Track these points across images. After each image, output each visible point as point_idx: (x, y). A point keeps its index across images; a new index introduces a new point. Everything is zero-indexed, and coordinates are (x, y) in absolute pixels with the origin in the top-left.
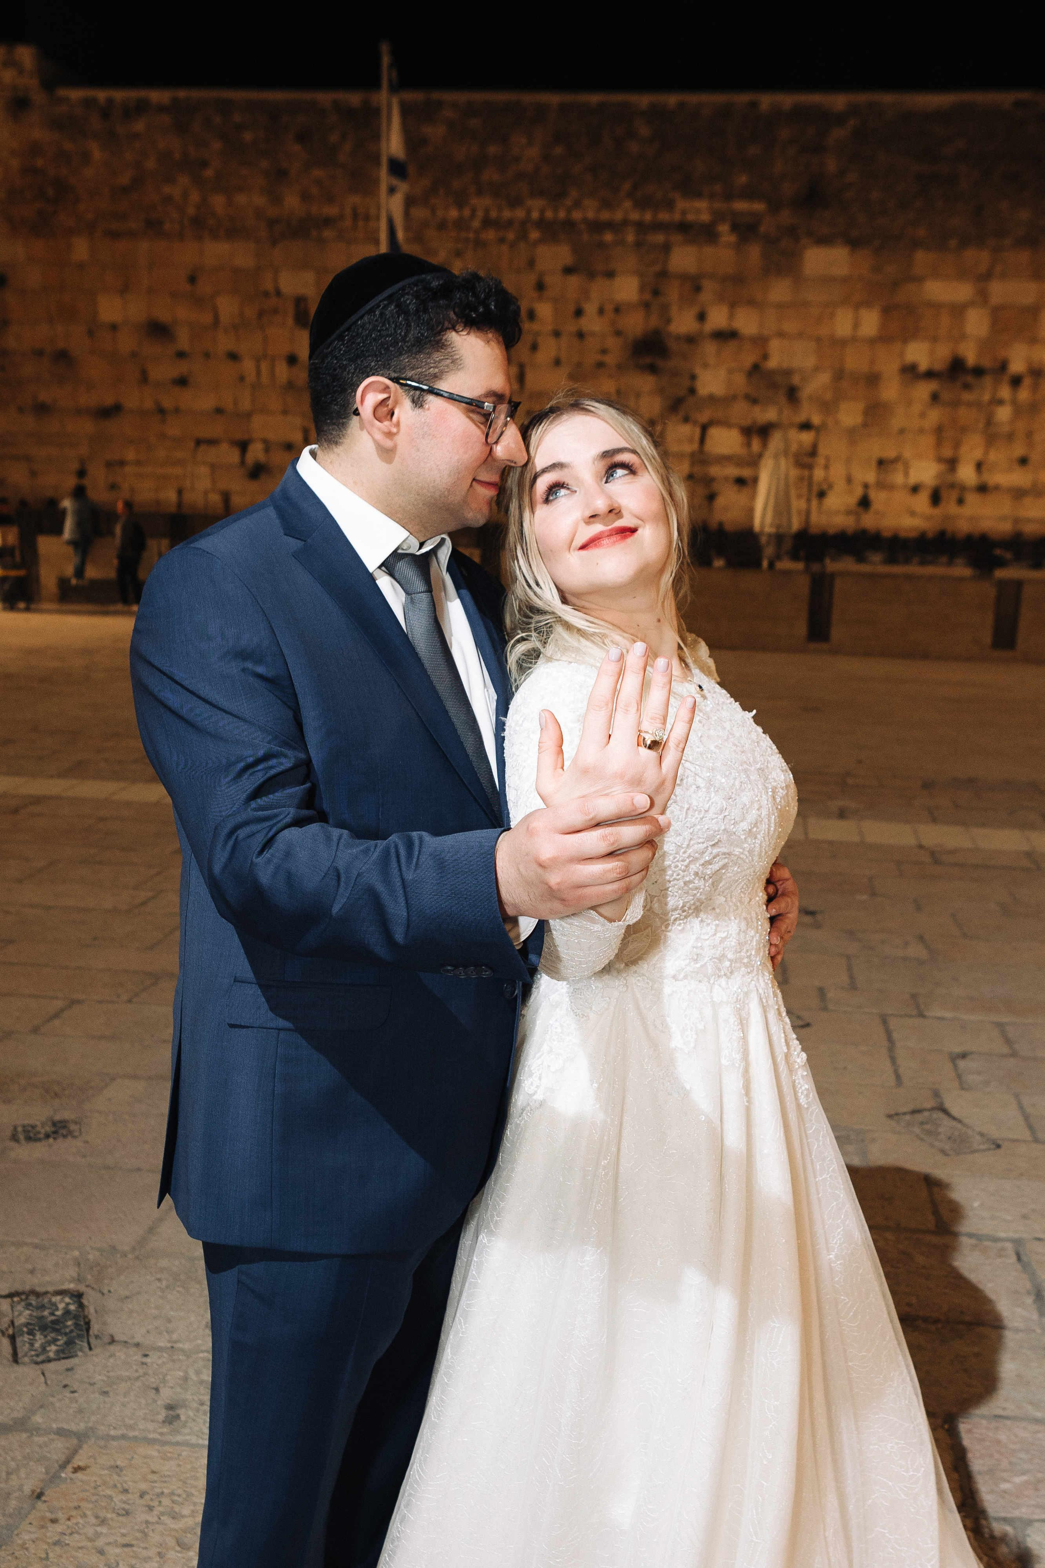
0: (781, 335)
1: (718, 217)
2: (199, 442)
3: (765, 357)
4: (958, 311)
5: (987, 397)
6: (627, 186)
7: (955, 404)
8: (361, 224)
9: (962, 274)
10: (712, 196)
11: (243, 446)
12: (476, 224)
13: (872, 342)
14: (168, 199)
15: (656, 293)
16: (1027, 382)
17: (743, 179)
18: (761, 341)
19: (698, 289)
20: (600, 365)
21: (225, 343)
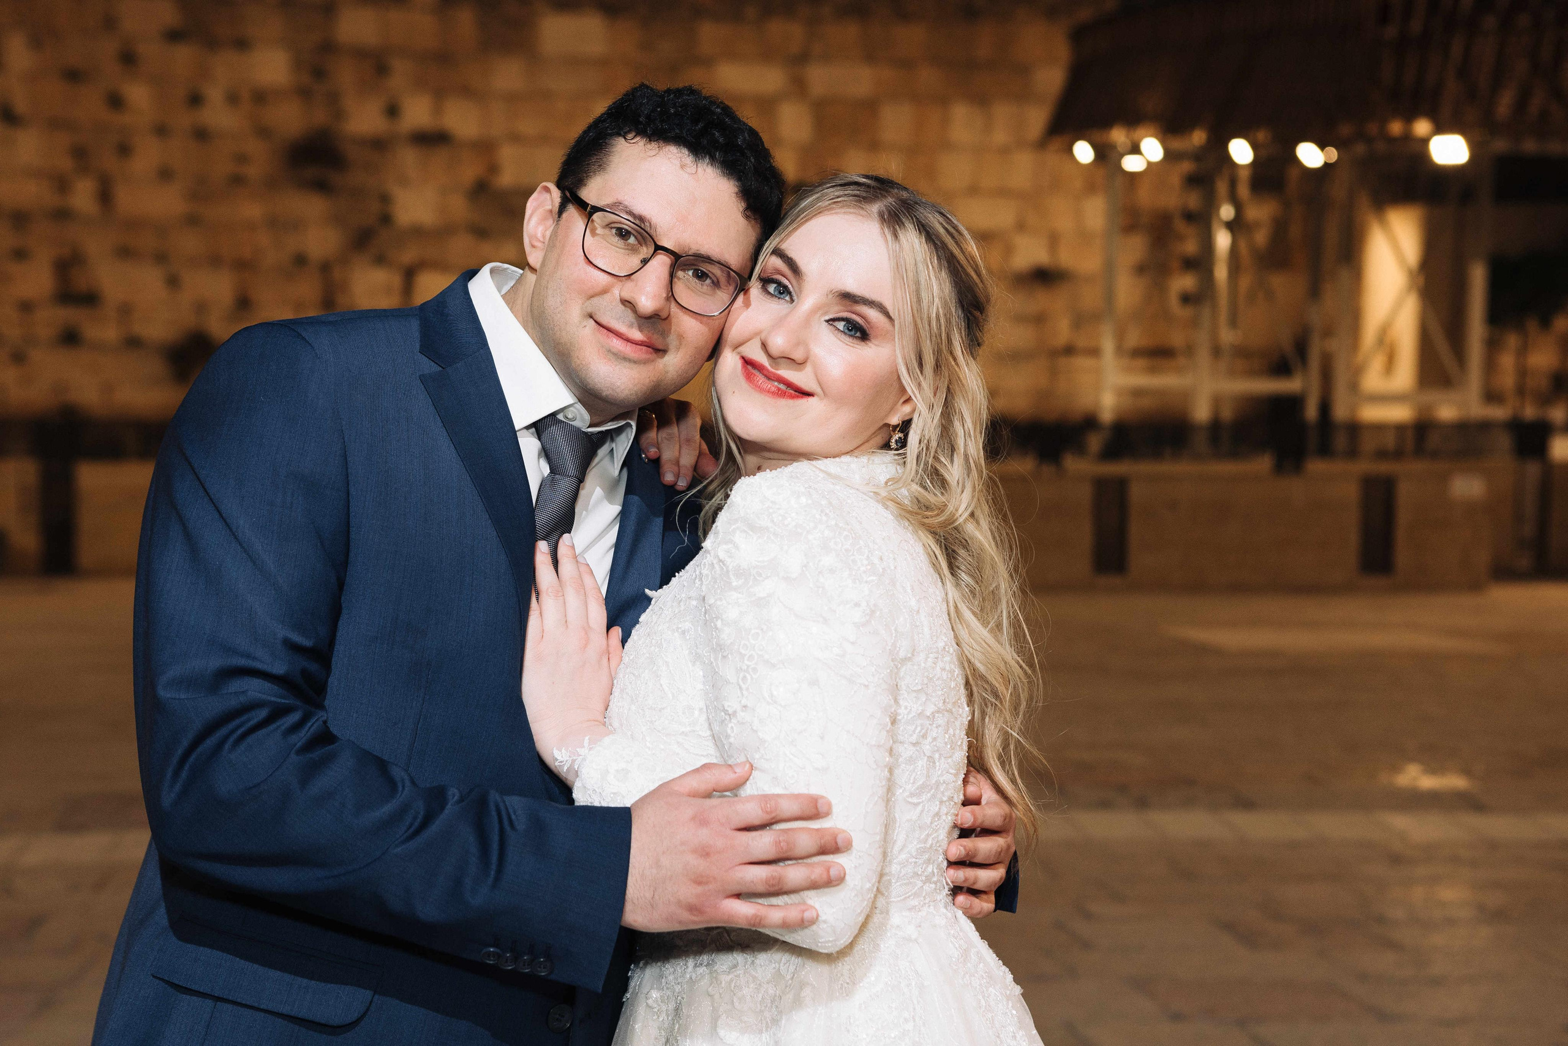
0: (516, 138)
3: (493, 169)
4: (767, 105)
9: (767, 55)
15: (319, 73)
18: (485, 148)
19: (383, 70)
20: (237, 180)
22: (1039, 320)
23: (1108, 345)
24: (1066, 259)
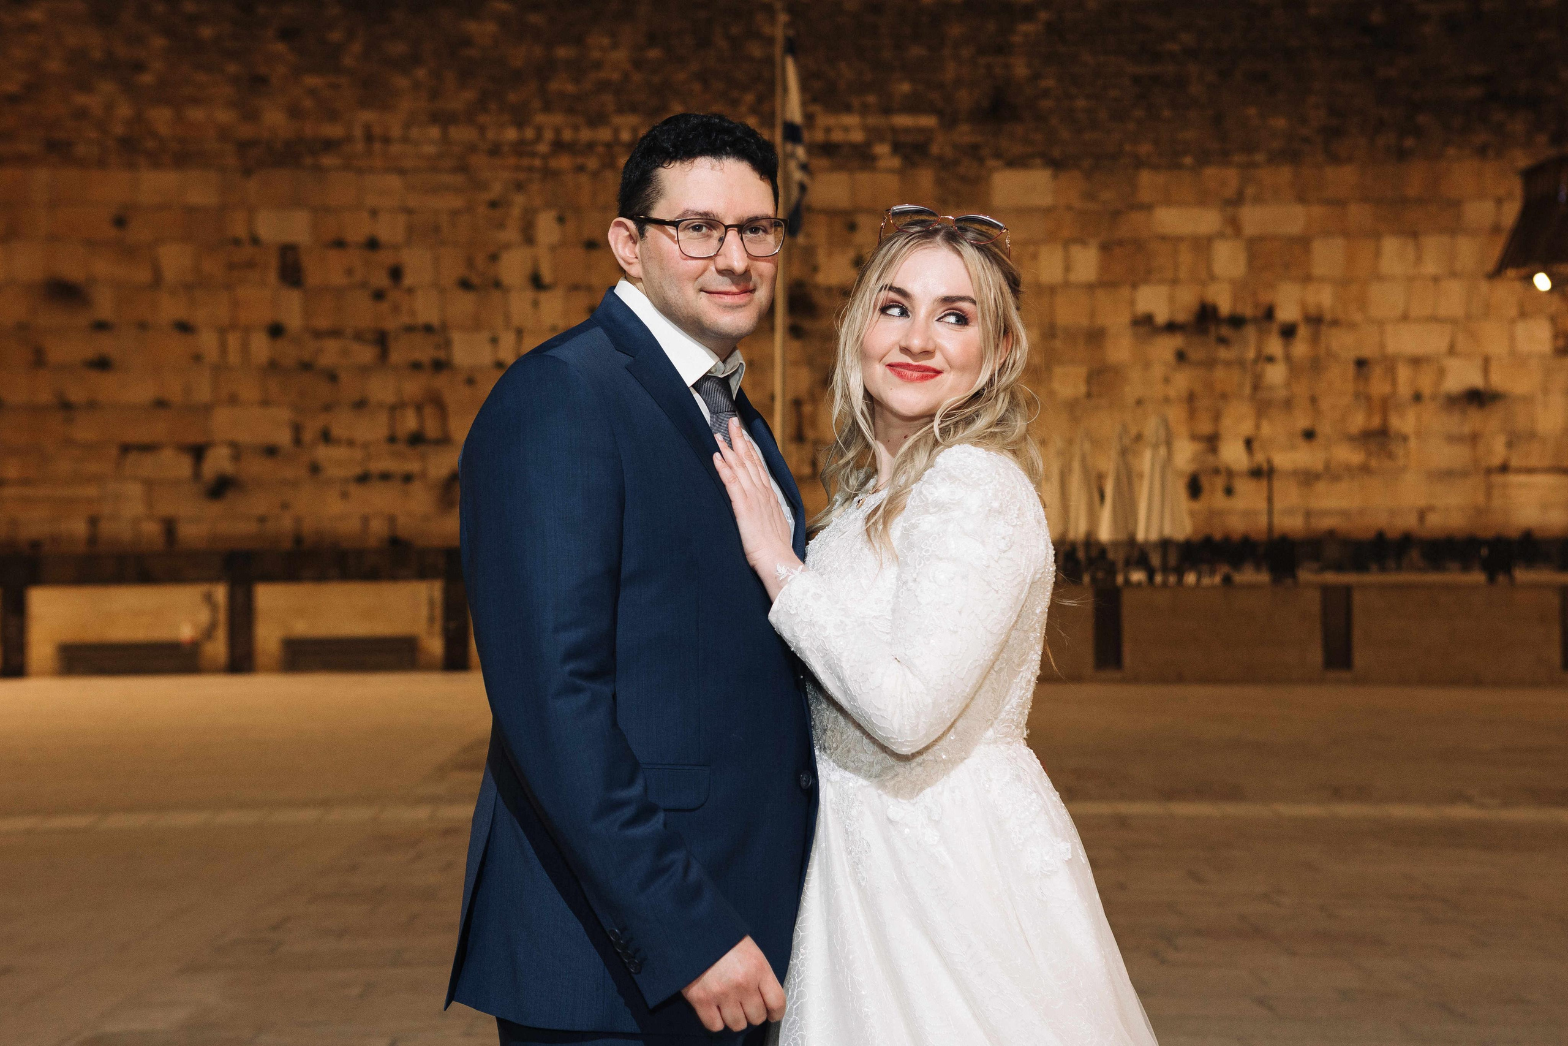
1: (875, 134)
2: (126, 449)
4: (1202, 245)
5: (1251, 354)
6: (749, 98)
7: (1210, 364)
8: (377, 147)
9: (1203, 200)
10: (865, 110)
11: (198, 452)
12: (543, 148)
13: (1090, 287)
14: (82, 114)
16: (1303, 332)
17: (905, 87)
19: (852, 227)
21: (171, 309)
22: (1473, 439)
24: (1499, 381)
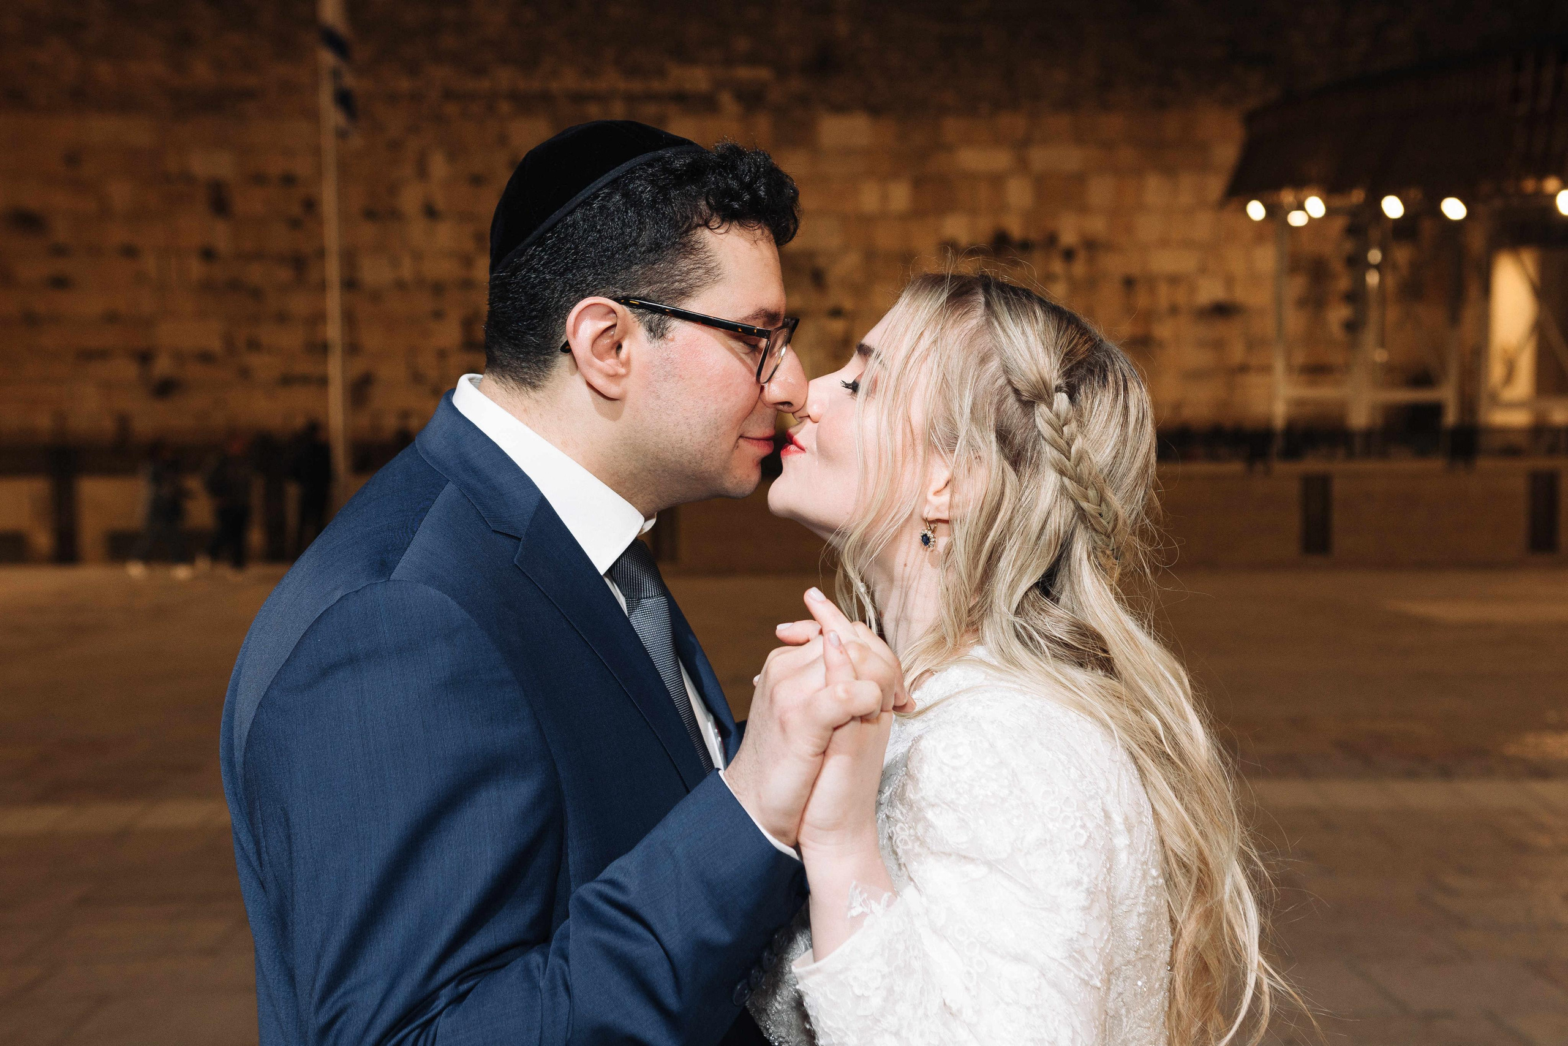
1: (718, 85)
4: (996, 181)
5: (1038, 271)
6: (610, 53)
9: (996, 141)
10: (710, 63)
11: (145, 357)
12: (433, 96)
13: (905, 217)
14: (34, 67)
16: (1081, 254)
17: (743, 44)
21: (118, 235)
22: (1218, 345)
23: (1279, 365)
24: (1241, 295)
